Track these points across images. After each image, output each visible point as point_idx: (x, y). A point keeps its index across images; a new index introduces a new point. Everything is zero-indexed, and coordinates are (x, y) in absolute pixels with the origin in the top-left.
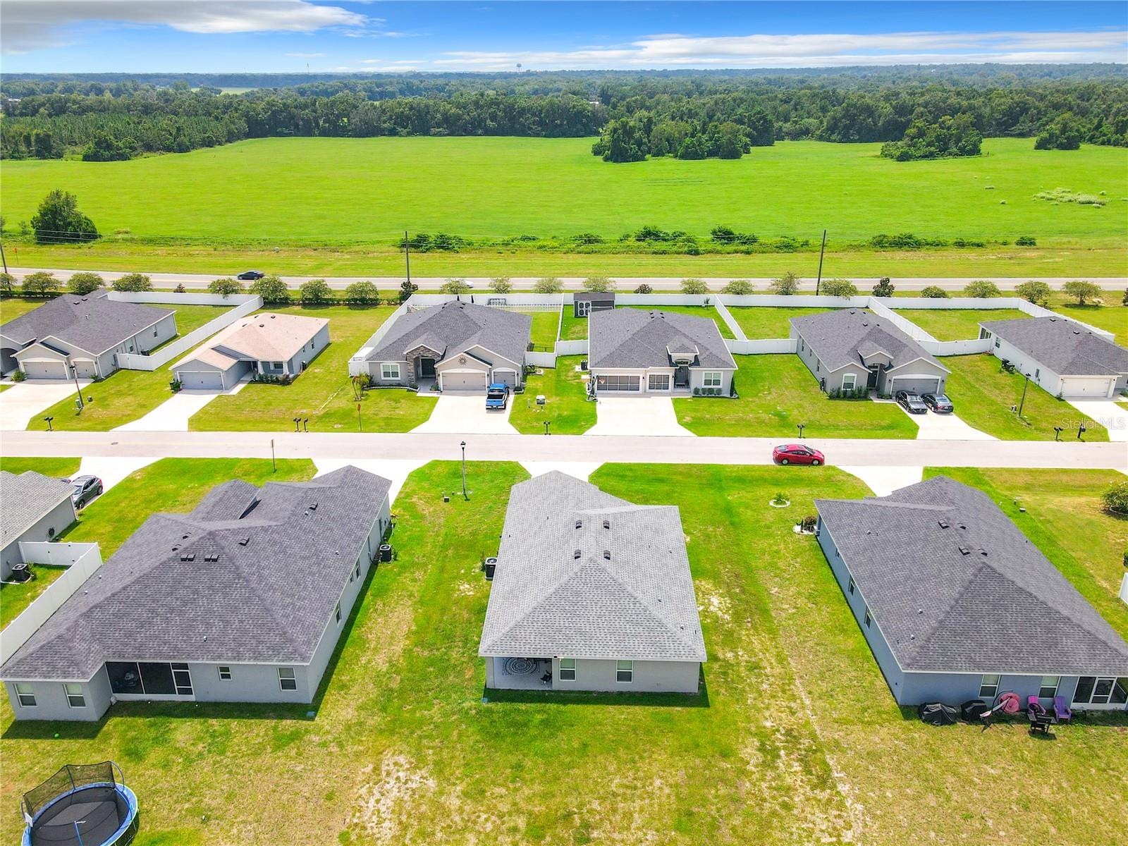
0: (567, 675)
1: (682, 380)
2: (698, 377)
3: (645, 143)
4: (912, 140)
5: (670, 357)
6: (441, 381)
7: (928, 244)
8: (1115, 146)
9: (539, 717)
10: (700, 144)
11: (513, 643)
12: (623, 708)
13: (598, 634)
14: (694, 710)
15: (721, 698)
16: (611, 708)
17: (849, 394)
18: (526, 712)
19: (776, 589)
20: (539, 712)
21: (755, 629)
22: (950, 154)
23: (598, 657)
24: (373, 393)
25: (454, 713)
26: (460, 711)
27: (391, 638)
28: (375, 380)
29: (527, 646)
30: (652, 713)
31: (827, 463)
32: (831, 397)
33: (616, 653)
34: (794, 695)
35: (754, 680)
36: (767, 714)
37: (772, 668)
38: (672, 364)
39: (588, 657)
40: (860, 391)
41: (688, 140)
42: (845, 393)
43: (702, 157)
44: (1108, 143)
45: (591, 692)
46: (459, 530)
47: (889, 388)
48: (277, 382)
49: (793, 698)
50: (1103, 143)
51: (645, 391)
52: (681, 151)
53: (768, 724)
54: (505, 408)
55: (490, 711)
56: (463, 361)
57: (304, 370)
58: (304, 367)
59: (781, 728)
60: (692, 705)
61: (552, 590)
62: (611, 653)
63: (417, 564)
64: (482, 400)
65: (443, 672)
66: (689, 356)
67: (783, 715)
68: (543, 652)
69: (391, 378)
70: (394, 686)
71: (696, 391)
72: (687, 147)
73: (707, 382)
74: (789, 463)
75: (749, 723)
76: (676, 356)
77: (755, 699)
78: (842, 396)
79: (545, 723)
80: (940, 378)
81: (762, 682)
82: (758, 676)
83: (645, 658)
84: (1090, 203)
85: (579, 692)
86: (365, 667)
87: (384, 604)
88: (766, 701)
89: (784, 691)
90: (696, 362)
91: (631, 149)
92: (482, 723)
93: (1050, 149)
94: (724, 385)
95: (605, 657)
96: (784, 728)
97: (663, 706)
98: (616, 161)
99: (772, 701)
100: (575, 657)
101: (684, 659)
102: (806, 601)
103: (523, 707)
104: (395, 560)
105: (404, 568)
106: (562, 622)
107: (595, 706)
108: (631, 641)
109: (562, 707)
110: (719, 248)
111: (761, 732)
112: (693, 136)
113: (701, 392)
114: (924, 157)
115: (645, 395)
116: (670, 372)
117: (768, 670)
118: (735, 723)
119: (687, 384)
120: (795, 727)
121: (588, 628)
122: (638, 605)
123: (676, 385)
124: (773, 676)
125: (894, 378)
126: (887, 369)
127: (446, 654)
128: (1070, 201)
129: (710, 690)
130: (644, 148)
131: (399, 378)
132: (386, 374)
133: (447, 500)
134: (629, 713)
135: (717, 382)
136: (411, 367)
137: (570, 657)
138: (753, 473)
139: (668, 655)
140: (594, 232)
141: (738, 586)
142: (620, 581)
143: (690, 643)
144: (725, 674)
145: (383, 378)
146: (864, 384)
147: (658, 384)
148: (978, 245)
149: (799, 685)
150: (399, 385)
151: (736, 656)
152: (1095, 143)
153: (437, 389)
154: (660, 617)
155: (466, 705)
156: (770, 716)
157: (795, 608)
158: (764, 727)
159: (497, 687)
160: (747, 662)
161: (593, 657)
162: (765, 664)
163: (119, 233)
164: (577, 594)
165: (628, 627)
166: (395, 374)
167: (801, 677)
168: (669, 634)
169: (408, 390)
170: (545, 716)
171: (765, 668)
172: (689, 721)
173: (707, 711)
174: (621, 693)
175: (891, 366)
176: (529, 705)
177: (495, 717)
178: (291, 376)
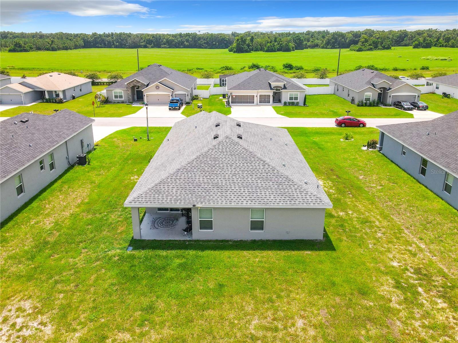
0: (206, 225)
1: (277, 98)
2: (286, 96)
3: (251, 46)
4: (363, 43)
5: (270, 84)
6: (145, 99)
7: (381, 70)
8: (446, 47)
9: (178, 261)
10: (274, 46)
11: (157, 196)
12: (257, 253)
13: (233, 187)
14: (322, 253)
15: (344, 243)
16: (245, 253)
17: (368, 104)
18: (166, 257)
19: (362, 177)
20: (178, 257)
21: (356, 198)
22: (379, 49)
23: (233, 205)
24: (107, 106)
25: (97, 259)
26: (104, 257)
27: (65, 207)
28: (110, 100)
29: (169, 198)
30: (284, 256)
31: (367, 126)
32: (358, 105)
33: (250, 202)
34: (407, 241)
35: (368, 231)
36: (391, 256)
37: (380, 222)
38: (271, 89)
39: (224, 205)
40: (374, 102)
41: (269, 44)
42: (366, 104)
43: (275, 51)
44: (443, 46)
45: (228, 241)
46: (140, 152)
47: (389, 101)
48: (56, 102)
49: (408, 243)
50: (440, 46)
51: (257, 104)
52: (266, 49)
53: (395, 264)
54: (179, 109)
55: (133, 257)
56: (157, 87)
57: (73, 99)
58: (74, 98)
59: (409, 268)
60: (320, 249)
61: (194, 157)
62: (245, 202)
63: (104, 167)
64: (167, 108)
65: (99, 229)
66: (281, 84)
67: (406, 256)
68: (183, 202)
69: (119, 99)
70: (51, 239)
71: (285, 104)
72: (269, 47)
73: (291, 98)
74: (345, 126)
75: (376, 263)
76: (273, 84)
77: (374, 244)
78: (364, 105)
79: (183, 267)
80: (417, 94)
81: (376, 232)
82: (371, 227)
83: (276, 206)
84: (445, 60)
85: (217, 241)
86: (32, 227)
87: (69, 187)
88: (386, 246)
89: (398, 238)
90: (285, 88)
91: (245, 48)
92: (122, 268)
93: (419, 48)
94: (300, 100)
95: (240, 206)
96: (411, 267)
97: (293, 250)
98: (239, 52)
99: (390, 245)
100: (212, 205)
101: (312, 206)
102: (387, 182)
103: (164, 253)
104: (89, 164)
105: (94, 169)
106: (201, 179)
107: (231, 252)
108: (263, 193)
109: (200, 253)
110: (286, 71)
111: (391, 271)
112: (271, 43)
113: (287, 104)
114: (368, 50)
115: (257, 105)
116: (270, 93)
117: (377, 223)
118: (364, 264)
119: (280, 101)
120: (421, 266)
121: (224, 183)
122: (266, 166)
123: (274, 101)
124: (383, 227)
125: (392, 95)
126: (388, 90)
127: (106, 216)
128: (436, 59)
129: (332, 238)
130: (251, 47)
131: (123, 99)
132: (116, 97)
133: (136, 140)
134: (263, 257)
135: (296, 98)
136: (130, 92)
137: (207, 205)
138: (325, 130)
139: (297, 202)
140: (229, 65)
141: (334, 175)
142: (251, 150)
143: (315, 193)
144: (342, 226)
145: (114, 99)
146: (376, 98)
147: (264, 100)
148: (404, 70)
149: (408, 234)
150: (123, 102)
151: (347, 214)
152: (437, 46)
153: (143, 104)
154: (287, 174)
155: (112, 252)
156: (394, 257)
157: (381, 186)
158: (393, 267)
159: (143, 238)
160: (356, 218)
161: (228, 205)
162: (373, 219)
163: (9, 67)
164: (215, 159)
165: (259, 181)
166: (121, 97)
167: (408, 228)
168: (296, 187)
169: (127, 104)
170: (184, 260)
171: (374, 222)
172: (321, 262)
173: (334, 254)
174: (254, 242)
175: (390, 89)
176: (169, 252)
177: (136, 262)
178: (64, 101)
